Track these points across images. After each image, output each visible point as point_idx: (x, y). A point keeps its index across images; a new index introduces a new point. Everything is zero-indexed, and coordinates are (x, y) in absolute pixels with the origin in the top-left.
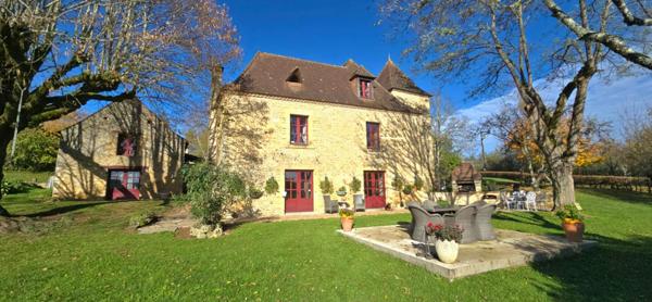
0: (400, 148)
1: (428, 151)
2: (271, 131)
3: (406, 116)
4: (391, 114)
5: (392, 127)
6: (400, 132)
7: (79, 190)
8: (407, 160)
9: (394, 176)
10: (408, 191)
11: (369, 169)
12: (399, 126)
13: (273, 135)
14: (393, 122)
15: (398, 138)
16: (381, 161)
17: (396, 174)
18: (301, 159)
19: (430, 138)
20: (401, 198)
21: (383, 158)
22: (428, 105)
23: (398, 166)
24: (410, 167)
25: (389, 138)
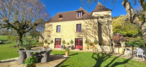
0: (89, 31)
1: (110, 30)
2: (53, 30)
3: (92, 20)
4: (86, 20)
5: (86, 24)
6: (89, 25)
7: (42, 42)
8: (91, 34)
9: (86, 40)
10: (91, 44)
11: (77, 37)
12: (88, 24)
13: (53, 31)
14: (87, 23)
15: (88, 28)
16: (81, 35)
17: (87, 39)
18: (58, 36)
19: (111, 26)
20: (88, 47)
21: (82, 34)
22: (110, 14)
23: (88, 36)
24: (93, 37)
25: (84, 28)
